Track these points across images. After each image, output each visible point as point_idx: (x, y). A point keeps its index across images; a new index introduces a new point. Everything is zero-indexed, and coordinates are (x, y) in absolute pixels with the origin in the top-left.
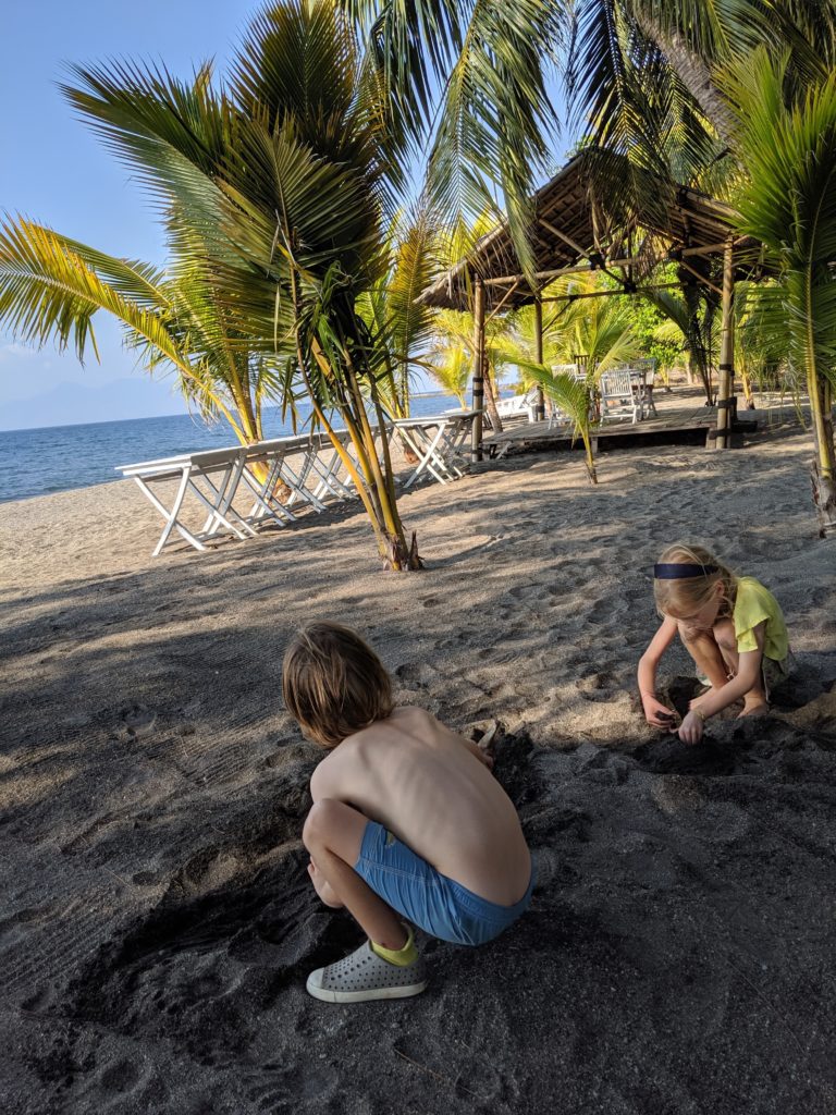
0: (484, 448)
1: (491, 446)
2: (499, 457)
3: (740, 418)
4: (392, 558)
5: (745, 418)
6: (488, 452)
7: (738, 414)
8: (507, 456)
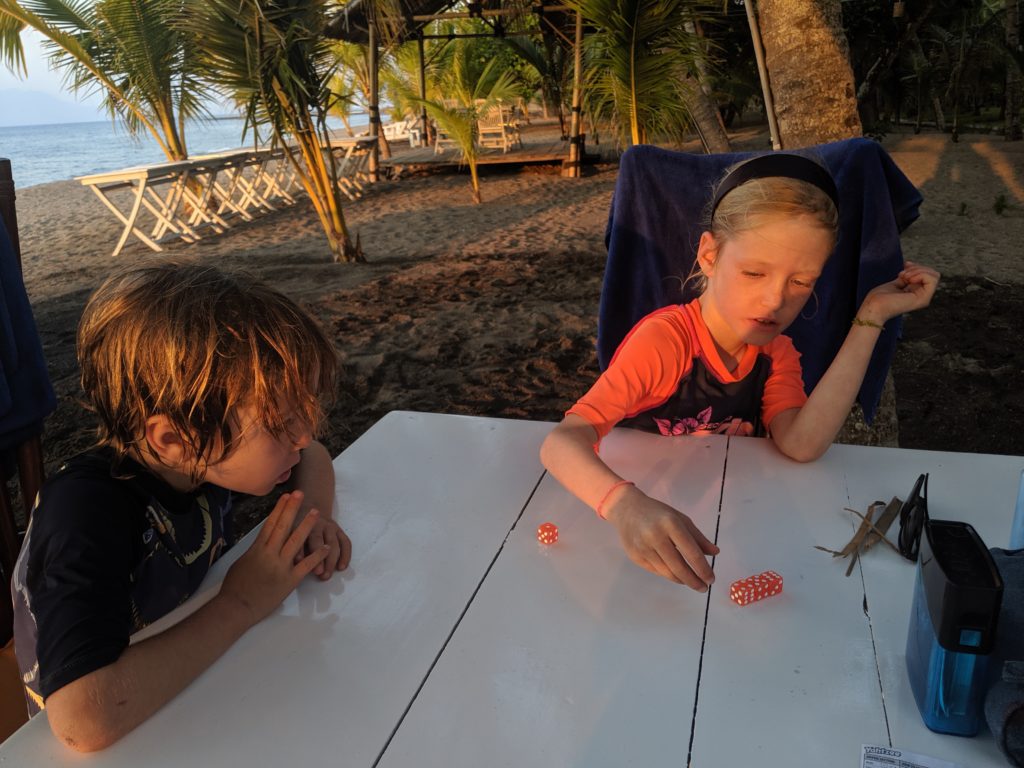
0: (381, 170)
1: (387, 168)
2: (394, 178)
3: (587, 152)
4: (342, 252)
5: (591, 152)
6: (384, 173)
7: (586, 149)
8: (401, 177)
